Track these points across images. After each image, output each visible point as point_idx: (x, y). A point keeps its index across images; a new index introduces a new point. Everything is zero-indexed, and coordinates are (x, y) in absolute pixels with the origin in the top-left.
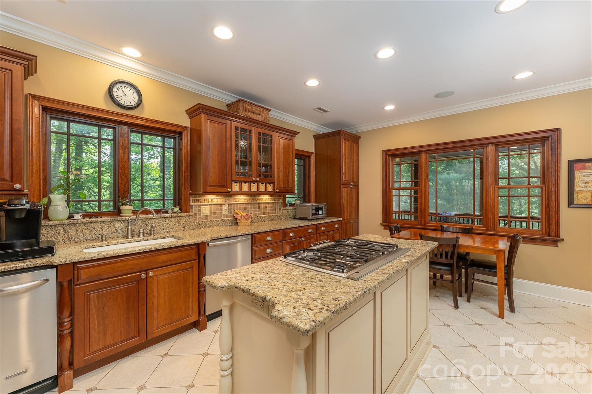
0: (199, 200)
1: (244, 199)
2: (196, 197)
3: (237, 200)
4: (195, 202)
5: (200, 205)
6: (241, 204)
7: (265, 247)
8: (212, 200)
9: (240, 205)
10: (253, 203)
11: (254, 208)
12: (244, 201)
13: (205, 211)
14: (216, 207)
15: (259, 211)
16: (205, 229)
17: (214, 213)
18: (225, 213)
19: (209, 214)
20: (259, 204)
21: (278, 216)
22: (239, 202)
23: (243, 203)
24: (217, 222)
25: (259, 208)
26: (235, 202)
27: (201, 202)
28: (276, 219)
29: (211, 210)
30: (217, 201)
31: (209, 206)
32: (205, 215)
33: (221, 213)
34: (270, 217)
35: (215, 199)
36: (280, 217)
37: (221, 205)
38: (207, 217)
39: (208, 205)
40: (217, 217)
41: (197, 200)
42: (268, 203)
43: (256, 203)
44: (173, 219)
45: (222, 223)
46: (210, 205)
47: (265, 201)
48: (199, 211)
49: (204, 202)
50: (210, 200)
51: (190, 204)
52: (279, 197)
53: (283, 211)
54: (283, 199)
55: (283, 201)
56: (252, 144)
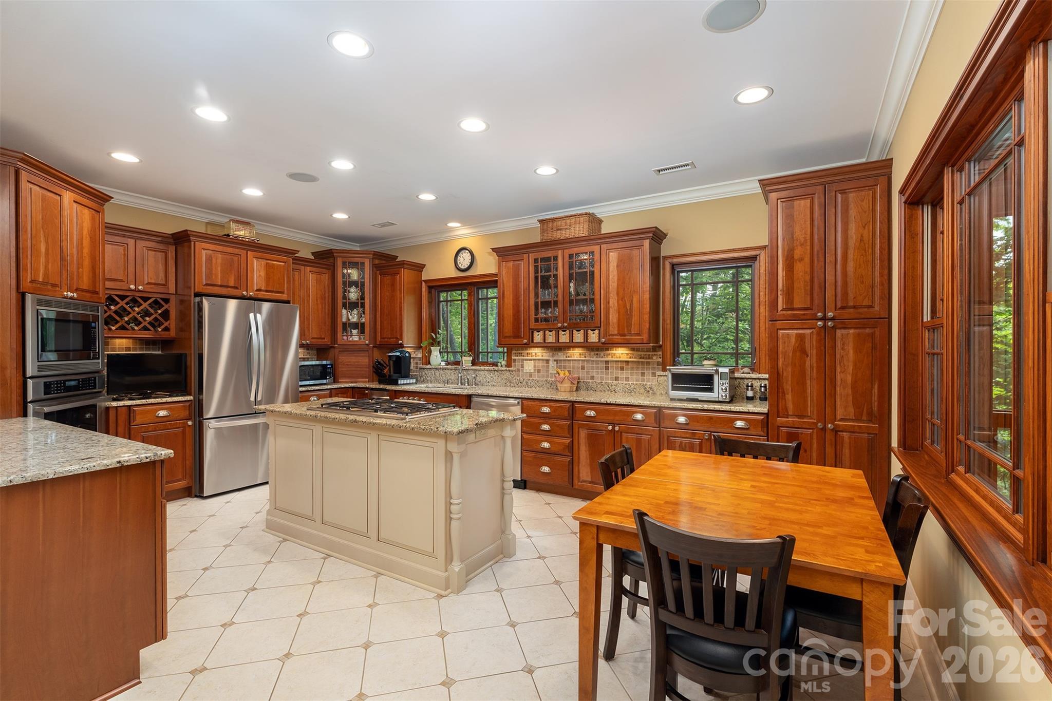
0: (521, 353)
1: (580, 354)
2: (519, 350)
3: (568, 355)
4: (517, 356)
5: (523, 360)
6: (575, 360)
7: (541, 421)
8: (536, 354)
9: (574, 362)
10: (596, 361)
11: (597, 368)
12: (580, 357)
13: (529, 367)
14: (541, 364)
15: (607, 374)
16: (527, 388)
17: (539, 371)
18: (553, 372)
19: (532, 371)
20: (607, 362)
21: (647, 387)
22: (571, 357)
23: (579, 360)
24: (540, 382)
25: (607, 368)
26: (566, 357)
27: (523, 356)
28: (642, 391)
29: (535, 366)
30: (542, 356)
31: (533, 362)
32: (528, 371)
33: (547, 371)
34: (628, 386)
35: (540, 353)
36: (651, 388)
37: (548, 361)
38: (531, 375)
39: (531, 360)
40: (543, 376)
41: (519, 353)
42: (627, 362)
43: (601, 361)
44: (496, 373)
45: (546, 384)
46: (534, 360)
47: (620, 357)
48: (522, 366)
49: (528, 356)
50: (534, 354)
51: (512, 357)
52: (650, 352)
53: (659, 379)
54: (661, 356)
55: (660, 360)
56: (558, 275)
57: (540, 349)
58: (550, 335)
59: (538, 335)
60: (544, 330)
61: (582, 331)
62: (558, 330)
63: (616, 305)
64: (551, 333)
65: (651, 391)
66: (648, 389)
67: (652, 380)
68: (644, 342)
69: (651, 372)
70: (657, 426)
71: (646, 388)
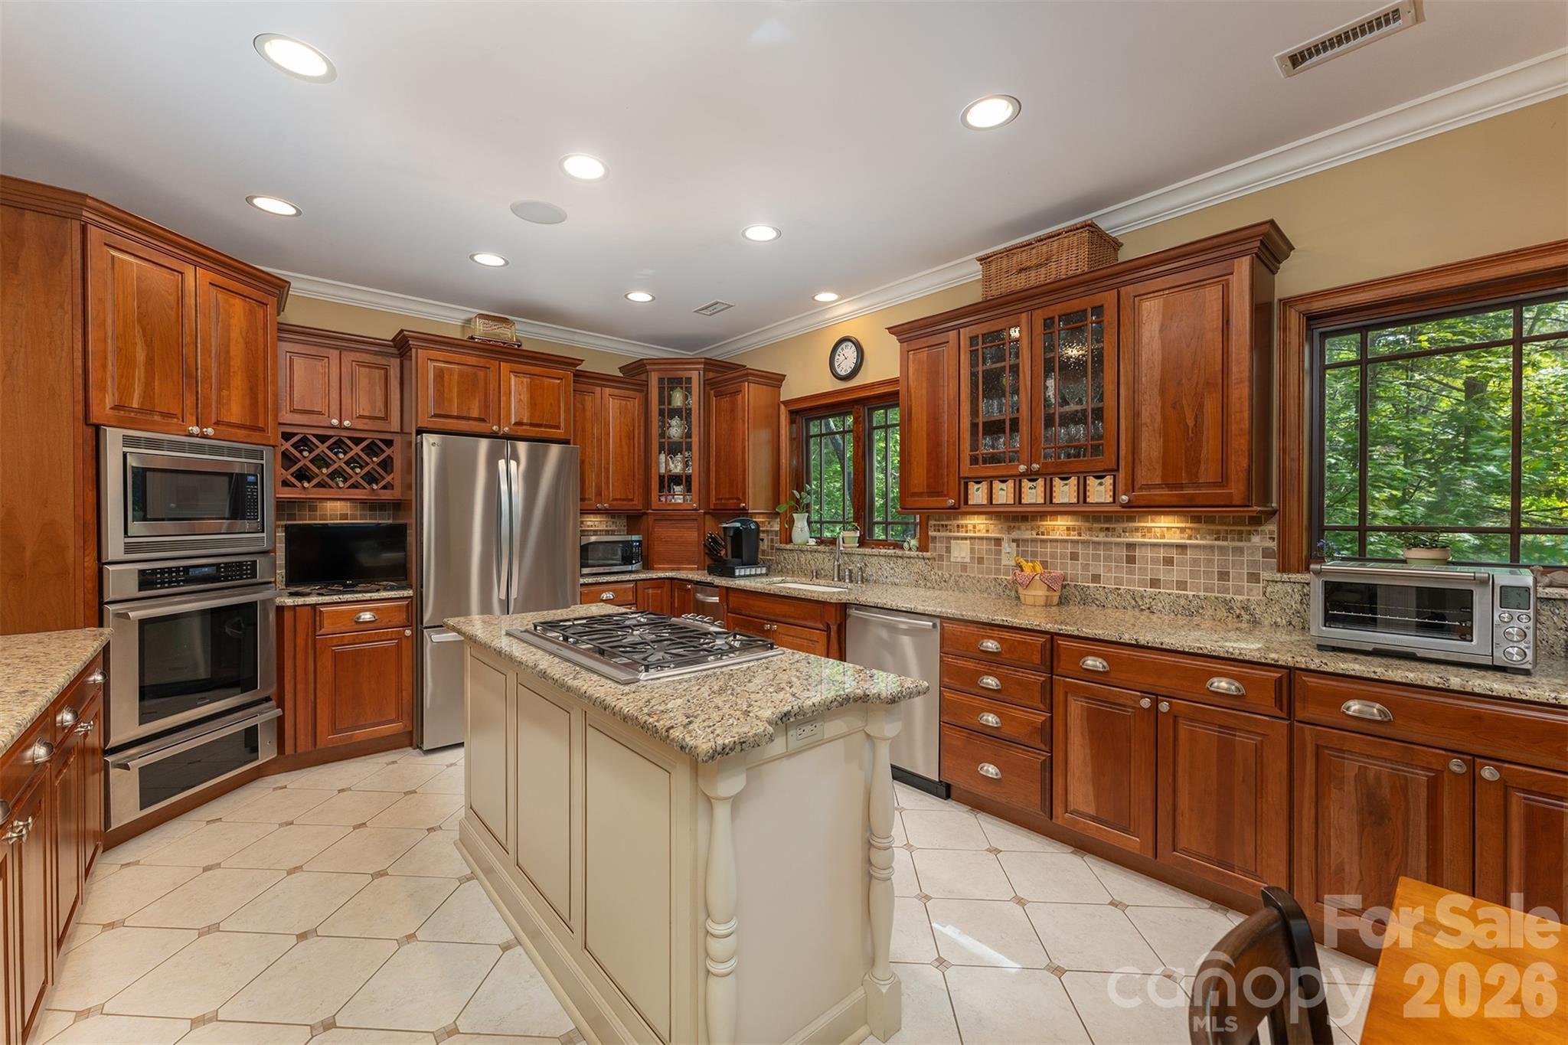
0: (946, 526)
1: (1068, 529)
2: (942, 520)
3: (1042, 530)
4: (939, 531)
5: (949, 538)
6: (1056, 541)
7: (980, 668)
8: (974, 527)
9: (1055, 544)
10: (1105, 543)
11: (1108, 558)
12: (1068, 535)
13: (961, 552)
14: (984, 546)
15: (1131, 572)
16: (957, 593)
17: (981, 560)
18: (1007, 563)
19: (968, 560)
20: (1131, 546)
21: (1236, 605)
22: (1048, 534)
23: (1066, 541)
24: (982, 582)
25: (1131, 560)
26: (1038, 534)
27: (950, 531)
28: (1222, 613)
29: (972, 551)
30: (987, 531)
31: (968, 542)
32: (959, 560)
33: (998, 561)
34: (1183, 602)
35: (982, 526)
36: (1246, 609)
37: (998, 541)
38: (964, 567)
39: (965, 538)
40: (989, 571)
41: (942, 525)
42: (1182, 547)
43: (1117, 544)
44: (900, 561)
45: (995, 586)
46: (971, 538)
47: (1163, 537)
48: (948, 550)
49: (958, 532)
50: (970, 527)
51: (930, 533)
52: (1244, 525)
53: (1269, 589)
54: (1275, 536)
55: (1273, 545)
56: (1021, 365)
57: (984, 517)
58: (1002, 489)
59: (978, 490)
60: (990, 480)
61: (1073, 481)
62: (1018, 478)
63: (1158, 418)
64: (1004, 486)
65: (1246, 617)
66: (1238, 612)
67: (1250, 590)
68: (1234, 503)
69: (1246, 571)
70: (1284, 715)
71: (1232, 608)
